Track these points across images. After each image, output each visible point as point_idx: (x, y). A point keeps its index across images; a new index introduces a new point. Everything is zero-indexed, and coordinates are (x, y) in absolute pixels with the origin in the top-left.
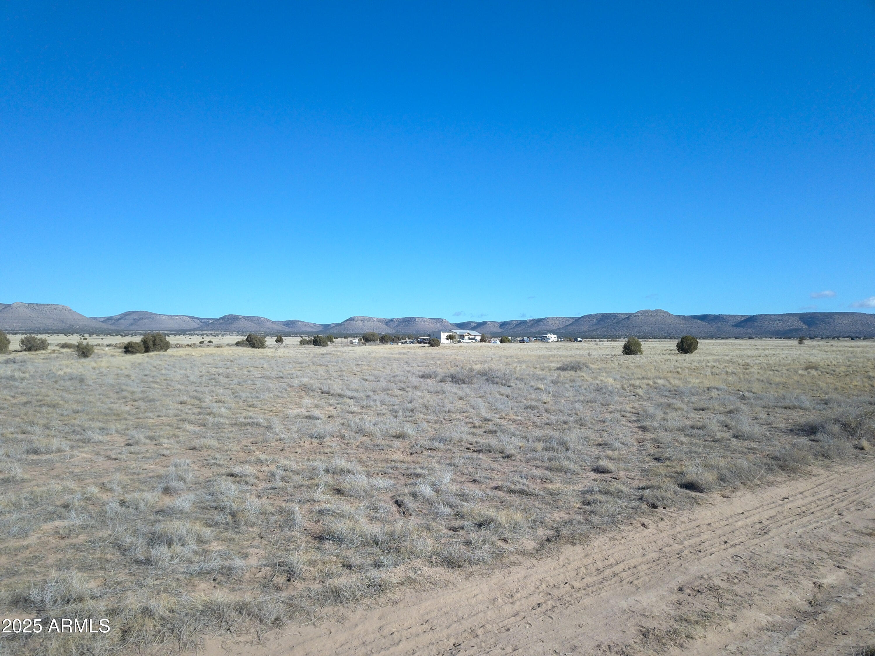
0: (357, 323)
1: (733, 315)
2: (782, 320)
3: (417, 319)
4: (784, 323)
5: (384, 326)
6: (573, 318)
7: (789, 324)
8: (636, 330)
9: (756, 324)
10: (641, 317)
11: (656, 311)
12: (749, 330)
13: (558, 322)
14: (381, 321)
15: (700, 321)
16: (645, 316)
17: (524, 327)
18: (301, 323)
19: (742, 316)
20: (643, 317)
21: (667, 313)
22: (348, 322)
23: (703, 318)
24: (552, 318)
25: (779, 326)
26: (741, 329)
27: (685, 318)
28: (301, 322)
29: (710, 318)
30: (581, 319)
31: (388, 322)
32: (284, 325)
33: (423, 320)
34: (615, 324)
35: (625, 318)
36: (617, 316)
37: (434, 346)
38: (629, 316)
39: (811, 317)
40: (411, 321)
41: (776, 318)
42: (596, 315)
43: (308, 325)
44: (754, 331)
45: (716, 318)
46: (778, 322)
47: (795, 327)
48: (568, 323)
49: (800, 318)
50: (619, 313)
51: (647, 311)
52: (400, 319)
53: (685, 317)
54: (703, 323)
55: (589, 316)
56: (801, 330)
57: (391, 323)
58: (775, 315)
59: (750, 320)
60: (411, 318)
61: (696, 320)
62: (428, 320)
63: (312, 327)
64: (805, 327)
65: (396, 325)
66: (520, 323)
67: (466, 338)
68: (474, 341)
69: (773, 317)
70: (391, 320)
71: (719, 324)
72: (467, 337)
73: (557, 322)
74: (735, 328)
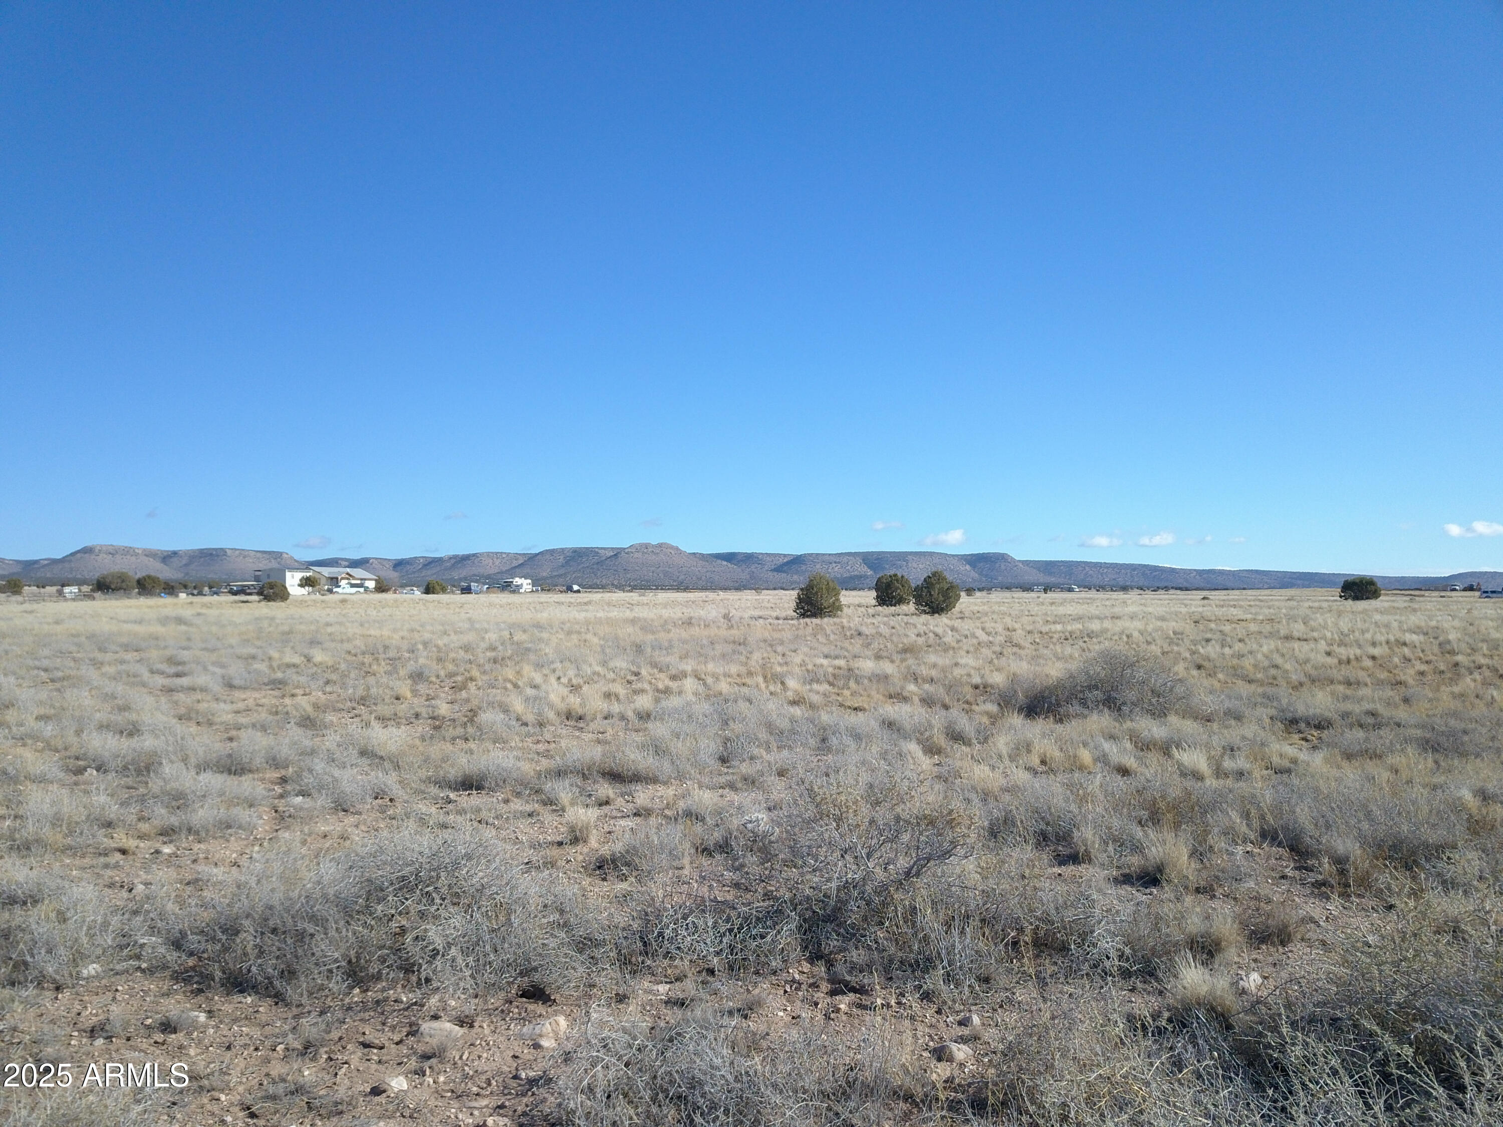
0: (99, 558)
1: (772, 554)
2: (839, 563)
3: (229, 552)
4: (842, 567)
5: (159, 565)
6: (524, 554)
7: (848, 568)
8: (628, 576)
9: (804, 567)
10: (636, 555)
11: (660, 545)
12: (795, 577)
13: (499, 561)
14: (151, 554)
15: (725, 563)
16: (643, 553)
17: (438, 568)
19: (785, 555)
20: (639, 555)
21: (677, 549)
22: (79, 555)
23: (730, 557)
24: (488, 554)
25: (835, 571)
26: (784, 575)
27: (703, 557)
29: (739, 558)
30: (538, 557)
31: (167, 557)
33: (243, 553)
34: (595, 566)
35: (611, 557)
36: (597, 553)
37: (274, 600)
38: (617, 553)
39: (878, 559)
40: (218, 556)
41: (833, 559)
42: (563, 550)
44: (802, 578)
45: (748, 559)
46: (834, 565)
47: (856, 573)
48: (515, 563)
49: (863, 560)
50: (602, 548)
51: (647, 546)
52: (194, 551)
53: (703, 555)
54: (729, 565)
55: (552, 552)
56: (866, 577)
57: (175, 559)
58: (830, 554)
59: (796, 562)
60: (216, 549)
61: (719, 561)
64: (870, 573)
65: (184, 562)
66: (430, 563)
67: (343, 583)
68: (362, 590)
69: (827, 558)
70: (175, 553)
71: (753, 567)
72: (346, 581)
73: (497, 562)
74: (775, 573)
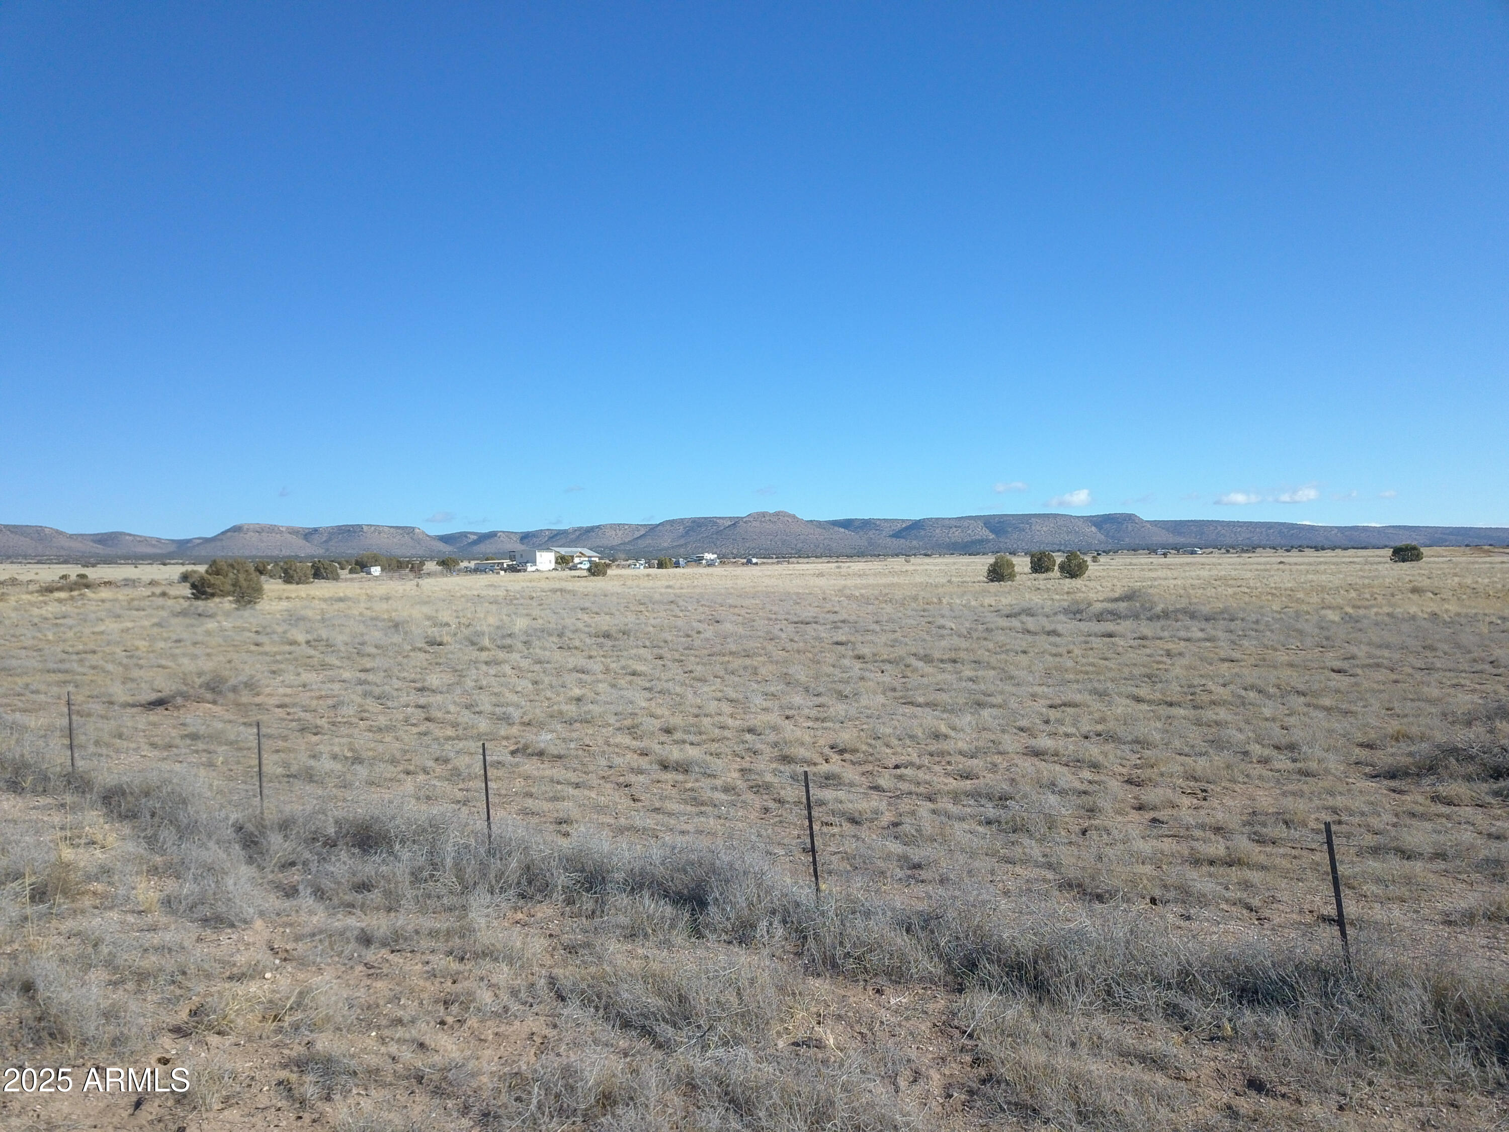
0: (247, 536)
1: (890, 520)
2: (960, 527)
3: (365, 529)
4: (963, 532)
5: (302, 542)
6: (645, 525)
7: (969, 532)
8: (747, 545)
9: (923, 533)
10: (754, 524)
11: (777, 514)
12: (915, 543)
14: (294, 532)
15: (843, 530)
16: (761, 521)
17: (564, 540)
18: (131, 538)
19: (903, 521)
20: (758, 524)
21: (794, 516)
22: (229, 534)
23: (847, 524)
24: (612, 526)
25: (957, 535)
26: (902, 541)
27: (820, 524)
28: (130, 535)
29: (857, 524)
30: (659, 528)
31: (309, 534)
32: (94, 541)
33: (378, 529)
34: (714, 536)
35: (729, 526)
36: (716, 523)
38: (736, 522)
39: (1000, 522)
40: (355, 532)
41: (954, 523)
42: (682, 521)
43: (145, 540)
44: (921, 543)
45: (866, 525)
46: (955, 529)
47: (978, 537)
48: (637, 534)
49: (985, 524)
50: (720, 518)
51: (764, 514)
52: (333, 528)
54: (847, 531)
55: (672, 522)
56: (988, 541)
57: (316, 536)
58: (950, 519)
59: (916, 526)
60: (353, 526)
61: (836, 528)
62: (386, 529)
63: (154, 546)
64: (992, 536)
65: (324, 539)
66: (556, 535)
69: (947, 522)
70: (316, 530)
71: (871, 533)
73: (620, 533)
74: (894, 539)
